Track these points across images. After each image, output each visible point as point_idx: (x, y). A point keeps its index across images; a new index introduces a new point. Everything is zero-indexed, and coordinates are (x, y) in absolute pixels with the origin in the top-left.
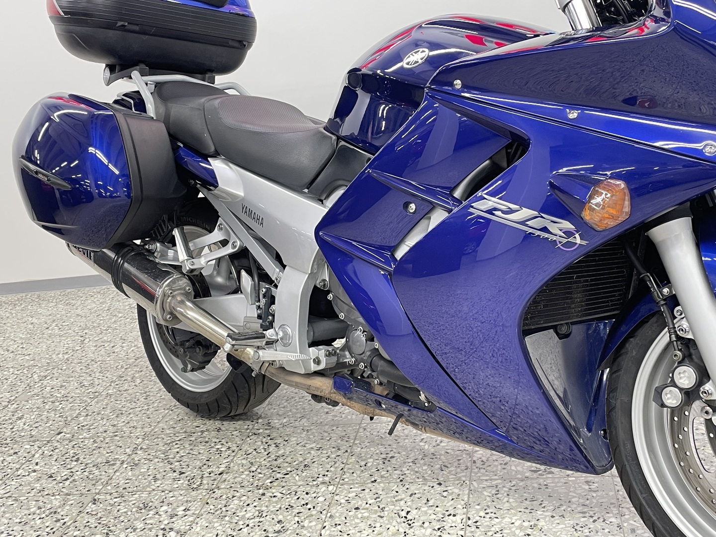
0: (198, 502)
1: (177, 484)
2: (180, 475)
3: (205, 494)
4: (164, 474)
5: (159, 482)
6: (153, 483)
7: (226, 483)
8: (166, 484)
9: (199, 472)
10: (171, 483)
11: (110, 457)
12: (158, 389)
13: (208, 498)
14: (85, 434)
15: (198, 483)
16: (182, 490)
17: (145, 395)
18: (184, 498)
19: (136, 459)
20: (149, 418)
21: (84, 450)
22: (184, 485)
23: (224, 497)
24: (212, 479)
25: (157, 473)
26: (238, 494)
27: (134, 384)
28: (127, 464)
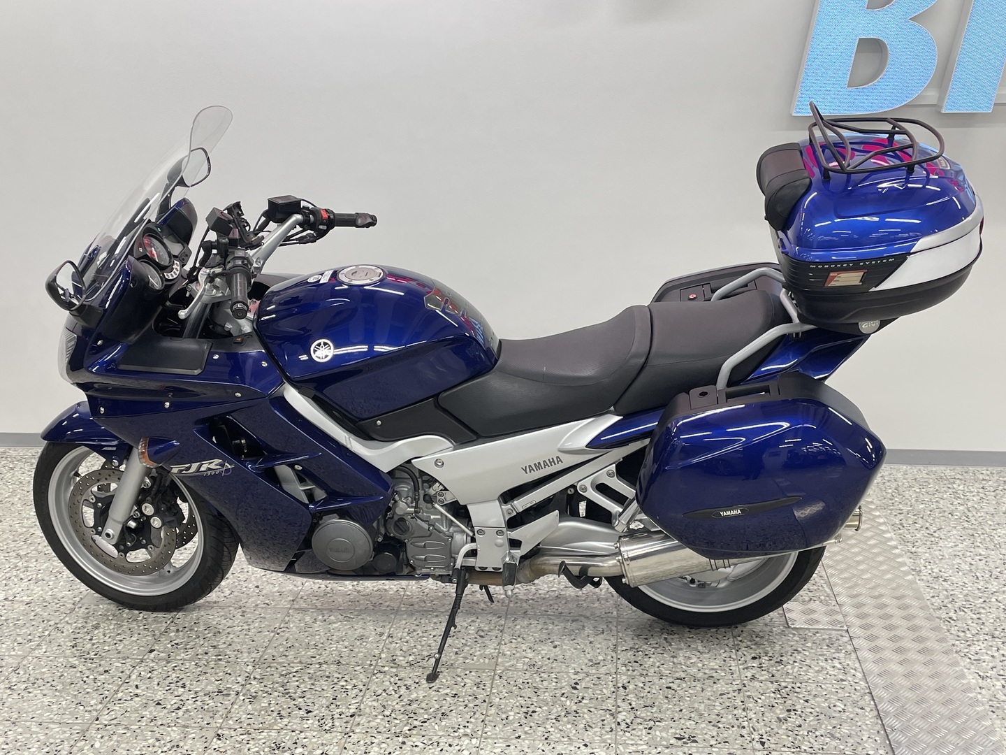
0: (335, 746)
1: (307, 723)
2: (307, 713)
3: (340, 738)
4: (289, 710)
5: (286, 720)
6: (280, 721)
7: (361, 727)
8: (294, 723)
9: (327, 712)
10: (299, 722)
11: (221, 686)
12: (254, 605)
13: (345, 743)
14: (183, 655)
15: (330, 725)
16: (314, 731)
17: (240, 610)
18: (318, 741)
19: (253, 691)
20: (253, 641)
21: (188, 674)
22: (315, 726)
23: (362, 742)
24: (345, 721)
25: (280, 709)
26: (376, 741)
27: (222, 595)
28: (243, 695)
